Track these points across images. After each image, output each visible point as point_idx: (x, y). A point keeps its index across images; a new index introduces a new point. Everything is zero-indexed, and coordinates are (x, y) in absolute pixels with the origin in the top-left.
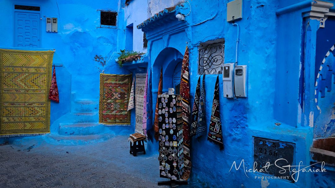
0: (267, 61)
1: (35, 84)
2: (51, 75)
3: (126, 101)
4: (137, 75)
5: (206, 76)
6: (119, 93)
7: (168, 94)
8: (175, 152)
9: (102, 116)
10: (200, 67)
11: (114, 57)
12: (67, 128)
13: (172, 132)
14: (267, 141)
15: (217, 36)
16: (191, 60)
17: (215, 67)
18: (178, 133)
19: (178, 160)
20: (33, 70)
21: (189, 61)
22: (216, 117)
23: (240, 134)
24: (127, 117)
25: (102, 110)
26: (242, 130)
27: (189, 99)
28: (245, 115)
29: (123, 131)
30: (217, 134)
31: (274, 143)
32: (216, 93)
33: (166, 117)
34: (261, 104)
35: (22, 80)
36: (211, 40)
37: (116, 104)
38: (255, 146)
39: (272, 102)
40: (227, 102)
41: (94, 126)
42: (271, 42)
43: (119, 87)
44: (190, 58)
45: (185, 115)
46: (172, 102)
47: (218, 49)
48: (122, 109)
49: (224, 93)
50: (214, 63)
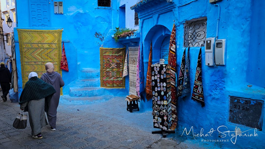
0: (242, 35)
1: (49, 57)
2: (61, 50)
3: (121, 70)
4: (129, 48)
5: (191, 48)
6: (116, 63)
7: (159, 64)
8: (165, 109)
9: (103, 81)
10: (186, 41)
11: (110, 34)
12: (76, 91)
13: (162, 93)
14: (240, 99)
15: (200, 15)
16: (178, 35)
17: (198, 41)
18: (167, 94)
19: (168, 115)
20: (47, 46)
21: (176, 36)
22: (199, 81)
23: (219, 94)
24: (122, 83)
25: (102, 77)
26: (220, 91)
27: (176, 67)
28: (223, 80)
29: (120, 93)
30: (200, 94)
31: (246, 101)
32: (199, 62)
33: (158, 82)
34: (236, 70)
35: (39, 54)
36: (195, 19)
37: (113, 72)
38: (230, 103)
39: (245, 69)
40: (208, 69)
41: (97, 90)
42: (246, 19)
43: (115, 59)
44: (176, 34)
45: (173, 80)
46: (163, 70)
47: (201, 26)
48: (118, 76)
49: (206, 62)
50: (198, 38)
